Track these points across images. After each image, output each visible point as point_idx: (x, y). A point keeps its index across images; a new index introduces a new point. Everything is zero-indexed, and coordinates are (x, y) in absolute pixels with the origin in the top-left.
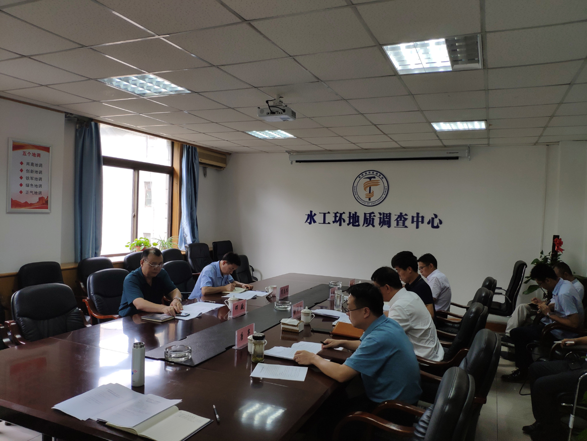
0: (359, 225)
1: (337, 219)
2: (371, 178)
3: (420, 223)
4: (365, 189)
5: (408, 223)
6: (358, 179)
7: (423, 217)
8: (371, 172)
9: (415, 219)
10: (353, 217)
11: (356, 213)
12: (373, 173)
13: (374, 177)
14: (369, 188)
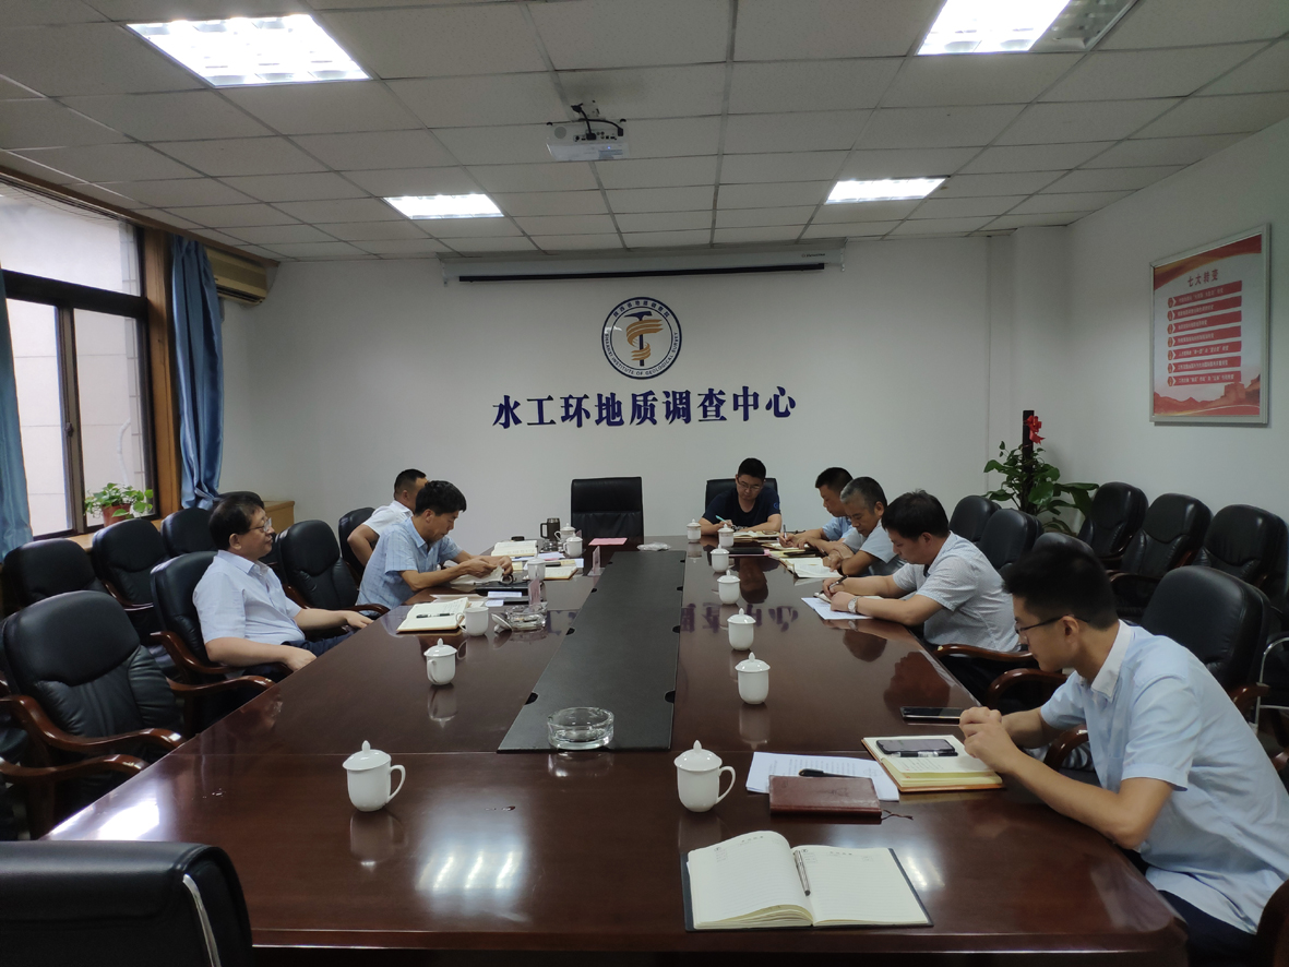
0: (621, 423)
1: (571, 413)
2: (643, 315)
3: (751, 409)
4: (630, 341)
5: (726, 409)
6: (613, 318)
7: (756, 396)
8: (641, 302)
9: (741, 401)
10: (607, 405)
11: (613, 395)
12: (646, 303)
13: (649, 314)
14: (638, 338)
